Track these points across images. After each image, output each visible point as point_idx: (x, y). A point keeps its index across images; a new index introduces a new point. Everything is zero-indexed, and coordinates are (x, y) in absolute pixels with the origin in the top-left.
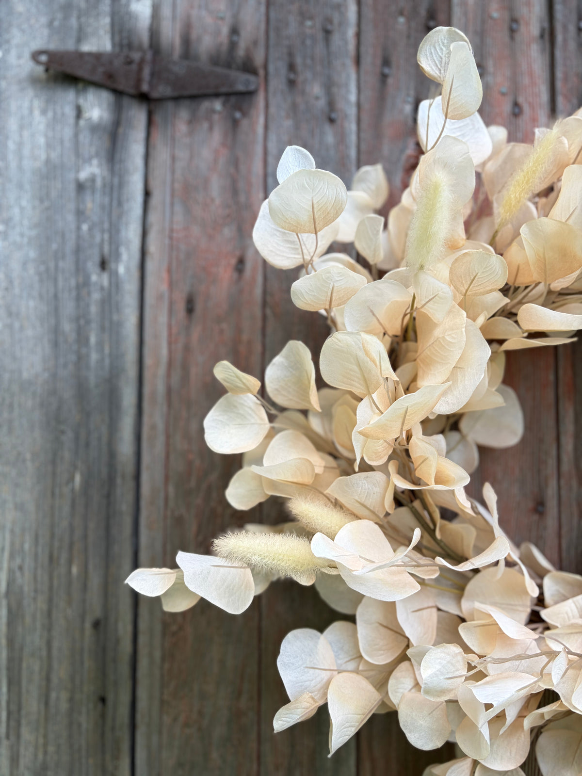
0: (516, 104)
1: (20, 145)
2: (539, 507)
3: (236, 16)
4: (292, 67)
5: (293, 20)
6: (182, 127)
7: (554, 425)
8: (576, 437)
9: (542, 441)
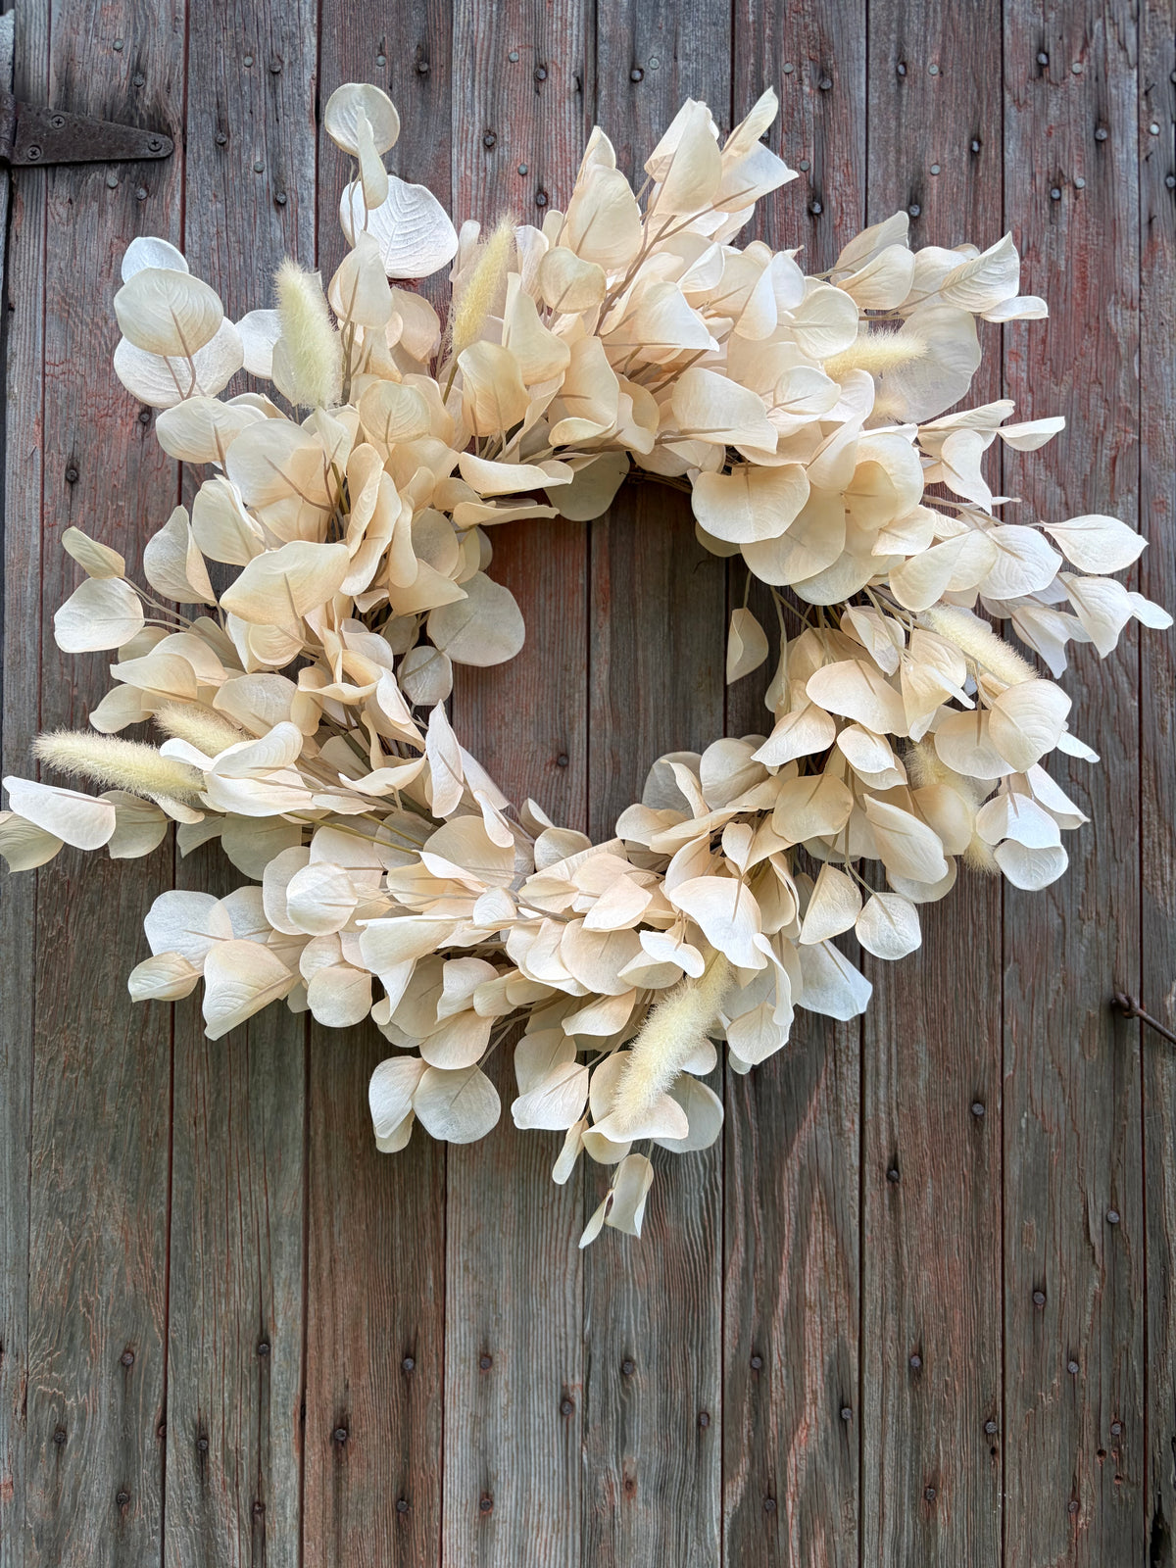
0: (541, 190)
2: (562, 760)
3: (139, 48)
4: (221, 125)
5: (224, 52)
6: (58, 209)
7: (584, 646)
8: (612, 663)
9: (566, 669)
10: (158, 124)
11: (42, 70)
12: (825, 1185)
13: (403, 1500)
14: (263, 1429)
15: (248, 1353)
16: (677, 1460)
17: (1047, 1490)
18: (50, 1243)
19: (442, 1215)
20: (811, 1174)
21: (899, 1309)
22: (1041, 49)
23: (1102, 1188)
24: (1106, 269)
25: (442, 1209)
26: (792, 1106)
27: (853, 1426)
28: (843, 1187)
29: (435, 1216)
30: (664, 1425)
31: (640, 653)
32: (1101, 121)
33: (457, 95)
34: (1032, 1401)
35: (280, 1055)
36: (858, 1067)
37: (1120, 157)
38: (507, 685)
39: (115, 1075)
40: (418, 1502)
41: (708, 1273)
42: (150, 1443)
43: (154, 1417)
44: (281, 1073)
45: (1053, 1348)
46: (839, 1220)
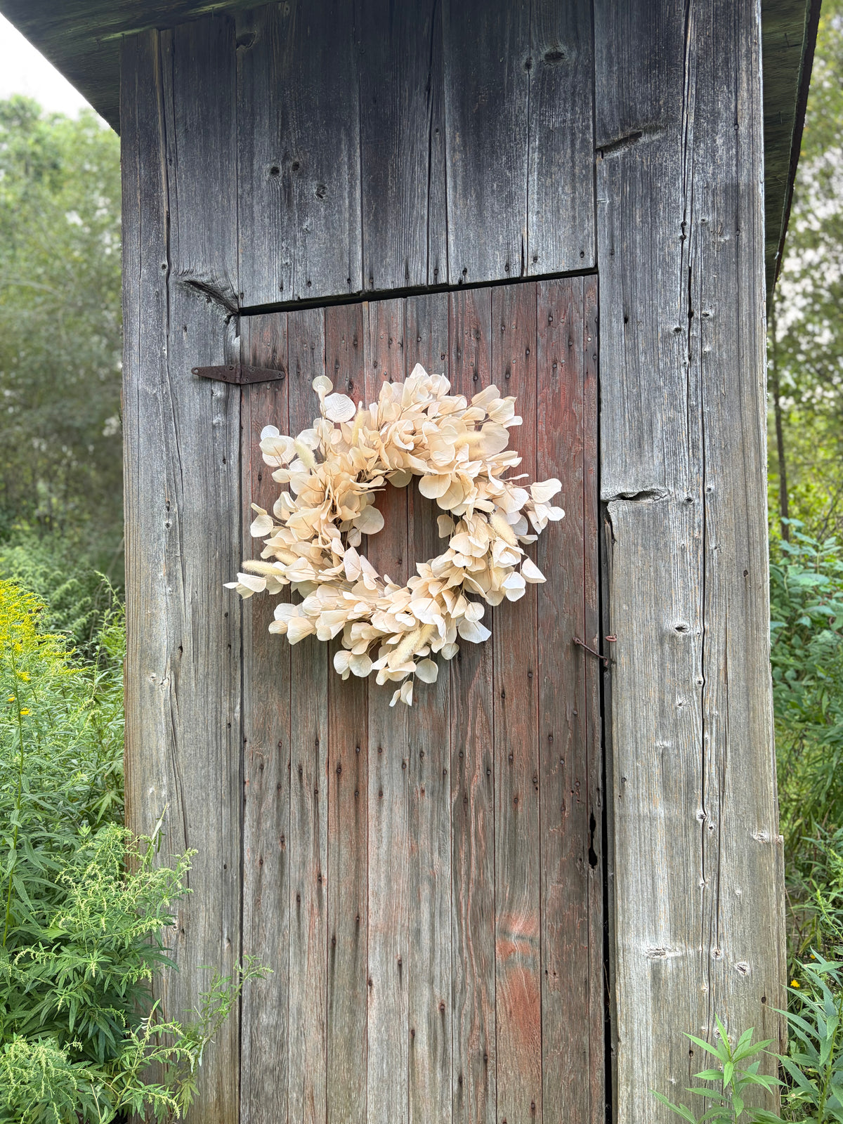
1: (190, 409)
2: (400, 562)
3: (274, 344)
4: (298, 367)
5: (298, 343)
6: (254, 396)
7: (406, 525)
8: (415, 530)
9: (401, 532)
10: (281, 368)
11: (248, 354)
12: (482, 698)
13: (357, 793)
14: (317, 768)
15: (313, 744)
16: (437, 784)
17: (554, 803)
18: (259, 709)
20: (477, 695)
21: (505, 740)
22: (550, 316)
23: (572, 703)
24: (572, 391)
25: (366, 702)
26: (471, 672)
27: (491, 777)
28: (488, 699)
29: (365, 704)
30: (433, 773)
31: (423, 527)
32: (570, 339)
33: (365, 351)
34: (548, 772)
35: (320, 654)
36: (492, 660)
37: (577, 350)
38: (383, 538)
39: (275, 659)
40: (361, 792)
41: (446, 724)
42: (286, 770)
43: (287, 763)
44: (321, 659)
45: (556, 756)
46: (486, 710)
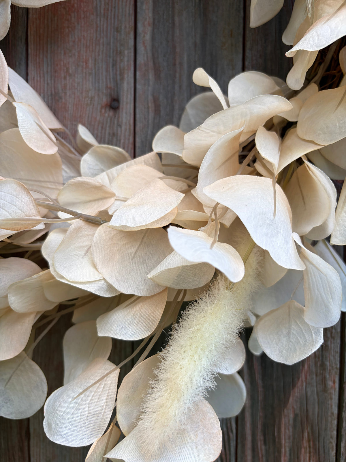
2: (114, 104)
7: (132, 12)
8: (154, 25)
9: (118, 30)
12: (312, 428)
19: (26, 448)
25: (26, 444)
28: (326, 429)
29: (22, 450)
31: (177, 19)
36: (339, 341)
38: (71, 43)
46: (322, 452)
